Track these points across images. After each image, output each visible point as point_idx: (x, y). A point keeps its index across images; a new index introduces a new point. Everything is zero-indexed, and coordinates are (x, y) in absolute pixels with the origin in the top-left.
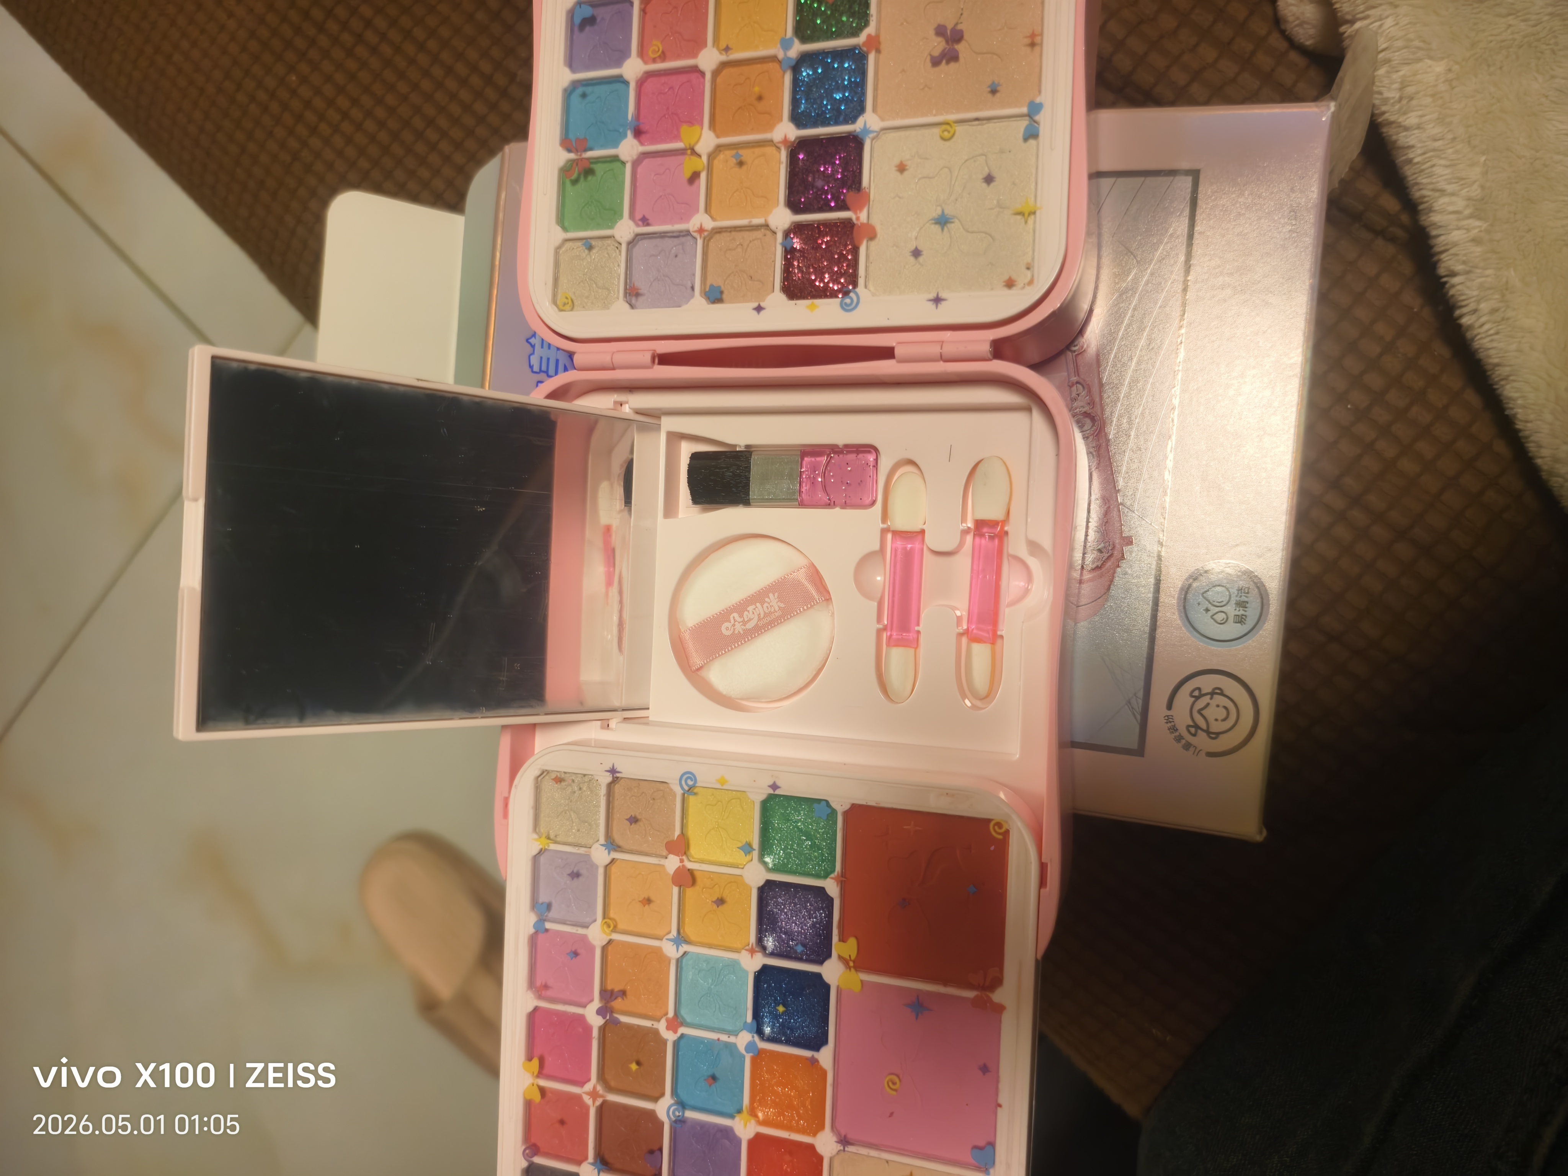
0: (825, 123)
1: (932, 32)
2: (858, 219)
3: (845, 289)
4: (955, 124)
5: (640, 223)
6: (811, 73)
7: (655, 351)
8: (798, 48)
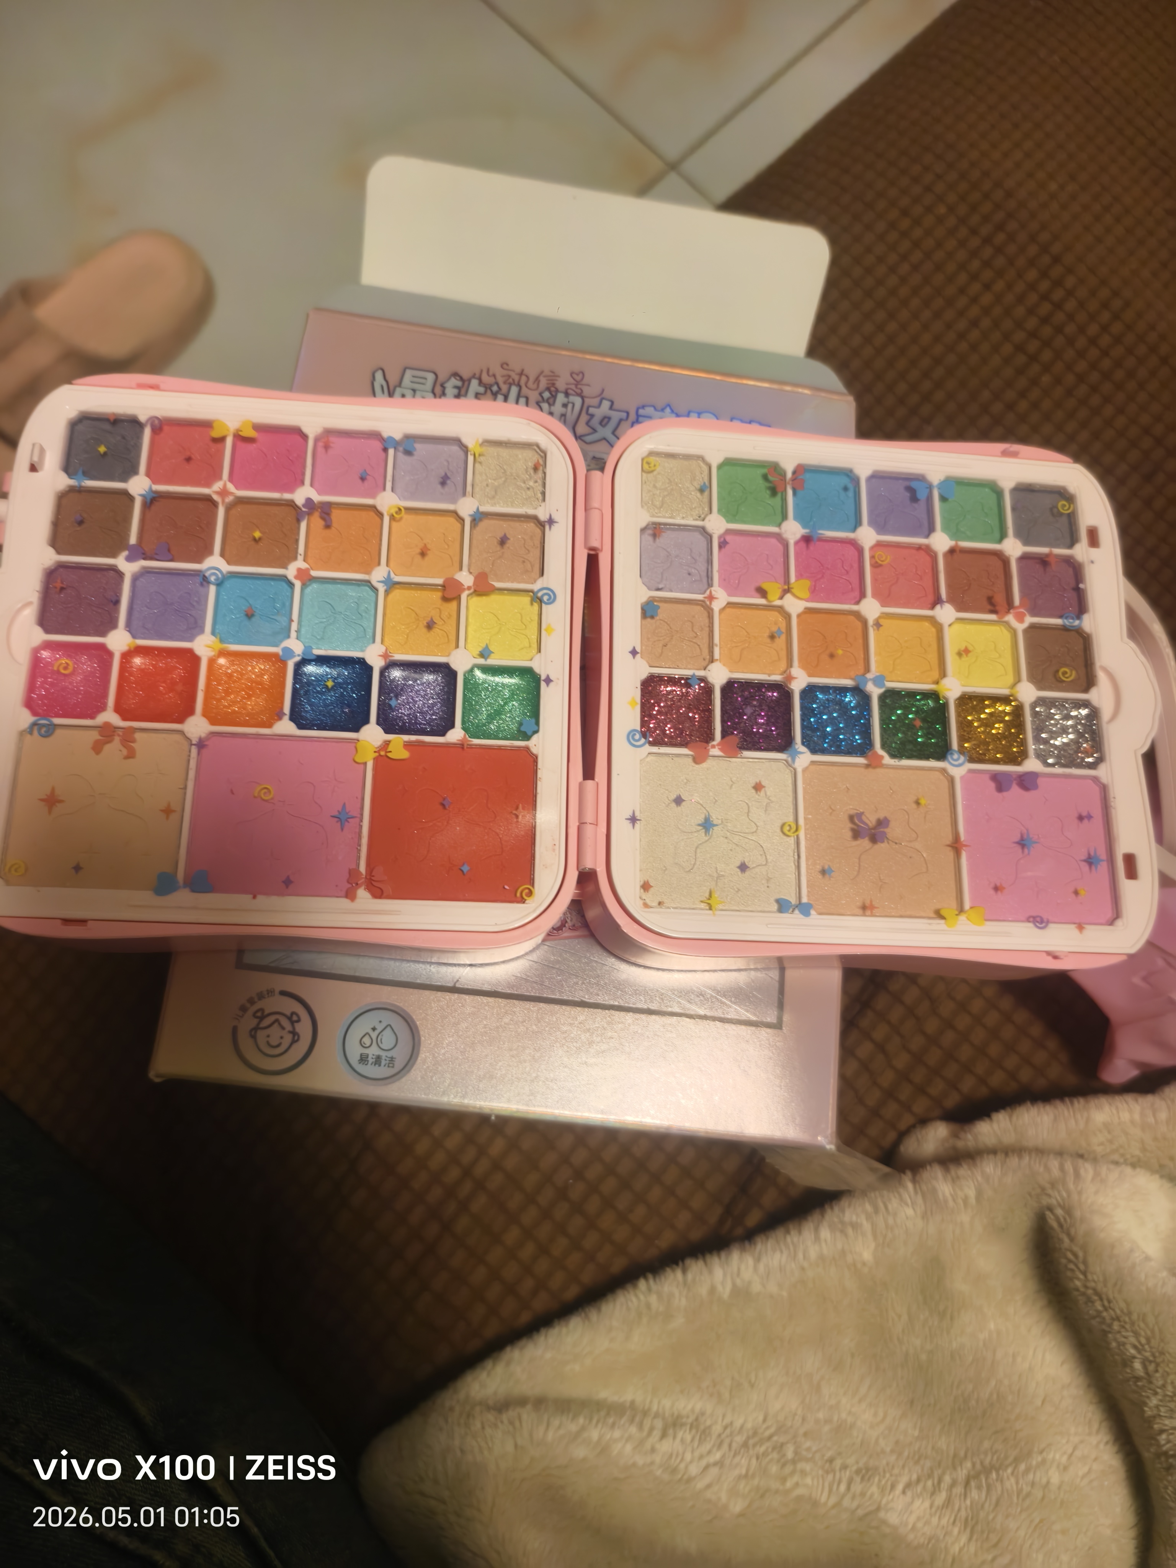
0: (804, 718)
1: (881, 815)
2: (713, 747)
3: (648, 734)
4: (796, 837)
5: (722, 539)
6: (852, 705)
7: (602, 550)
8: (875, 691)
